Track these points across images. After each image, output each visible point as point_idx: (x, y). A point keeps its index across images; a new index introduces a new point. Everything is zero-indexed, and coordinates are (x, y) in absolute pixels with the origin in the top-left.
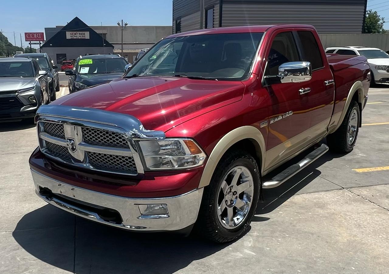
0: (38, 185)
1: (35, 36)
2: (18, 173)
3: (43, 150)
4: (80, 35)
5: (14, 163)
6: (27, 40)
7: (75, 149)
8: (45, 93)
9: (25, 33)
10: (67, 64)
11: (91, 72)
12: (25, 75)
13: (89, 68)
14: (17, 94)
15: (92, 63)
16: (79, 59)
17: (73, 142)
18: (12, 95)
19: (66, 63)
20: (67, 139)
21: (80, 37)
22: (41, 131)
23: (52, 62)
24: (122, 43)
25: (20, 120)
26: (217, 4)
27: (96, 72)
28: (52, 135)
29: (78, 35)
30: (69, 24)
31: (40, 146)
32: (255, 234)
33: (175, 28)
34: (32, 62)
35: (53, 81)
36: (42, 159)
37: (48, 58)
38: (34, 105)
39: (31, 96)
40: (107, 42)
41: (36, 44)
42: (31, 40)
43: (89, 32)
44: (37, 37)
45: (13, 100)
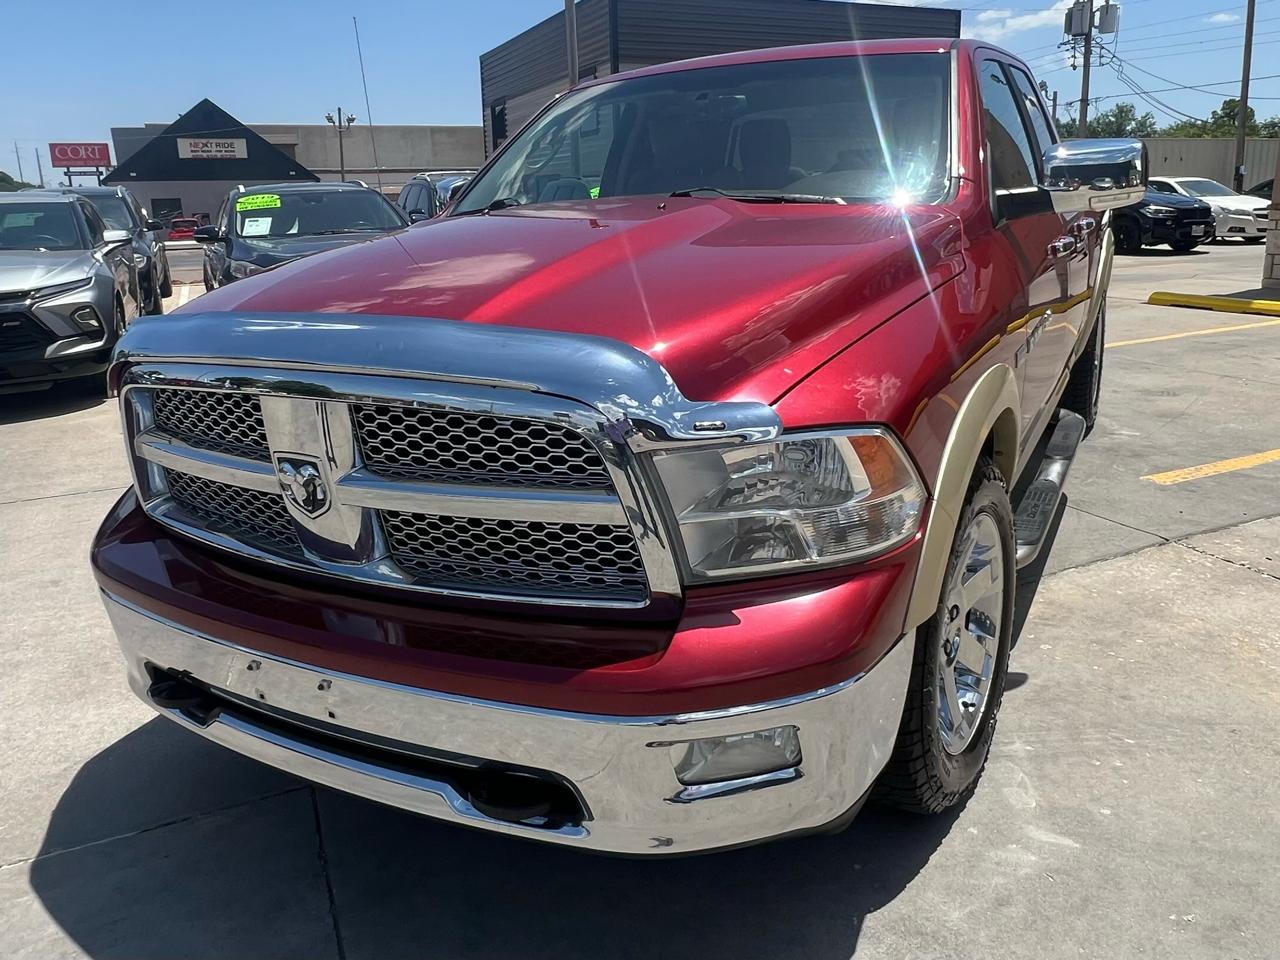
0: (139, 660)
1: (82, 152)
2: (47, 578)
3: (157, 509)
4: (218, 148)
5: (28, 538)
6: (57, 163)
7: (324, 500)
8: (126, 299)
9: (50, 145)
10: (186, 227)
11: (277, 232)
12: (56, 245)
13: (270, 219)
14: (28, 302)
15: (279, 205)
16: (234, 196)
17: (311, 470)
18: (11, 306)
19: (181, 224)
20: (280, 460)
21: (219, 155)
22: (139, 431)
23: (144, 212)
24: (342, 167)
25: (47, 387)
26: (604, 62)
27: (294, 231)
28: (197, 444)
29: (214, 149)
30: (183, 118)
31: (137, 488)
32: (1018, 747)
33: (490, 133)
34: (77, 203)
35: (150, 267)
36: (154, 542)
37: (129, 200)
38: (94, 335)
39: (82, 306)
40: (299, 168)
41: (85, 174)
42: (69, 163)
43: (244, 140)
44: (87, 155)
45: (17, 323)
